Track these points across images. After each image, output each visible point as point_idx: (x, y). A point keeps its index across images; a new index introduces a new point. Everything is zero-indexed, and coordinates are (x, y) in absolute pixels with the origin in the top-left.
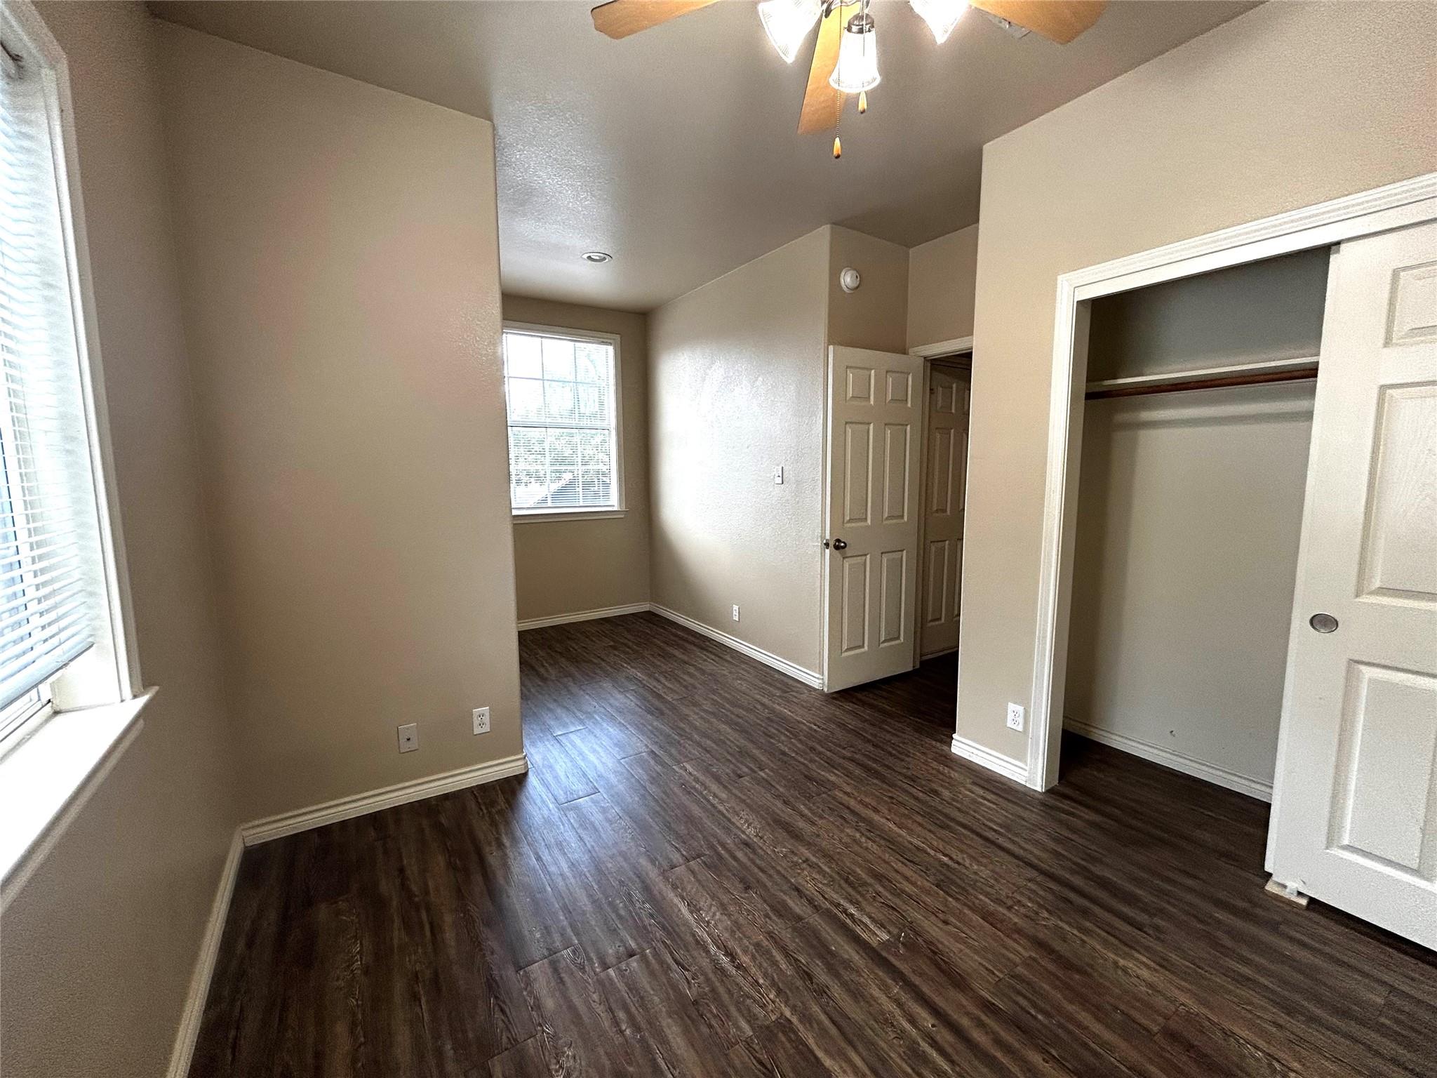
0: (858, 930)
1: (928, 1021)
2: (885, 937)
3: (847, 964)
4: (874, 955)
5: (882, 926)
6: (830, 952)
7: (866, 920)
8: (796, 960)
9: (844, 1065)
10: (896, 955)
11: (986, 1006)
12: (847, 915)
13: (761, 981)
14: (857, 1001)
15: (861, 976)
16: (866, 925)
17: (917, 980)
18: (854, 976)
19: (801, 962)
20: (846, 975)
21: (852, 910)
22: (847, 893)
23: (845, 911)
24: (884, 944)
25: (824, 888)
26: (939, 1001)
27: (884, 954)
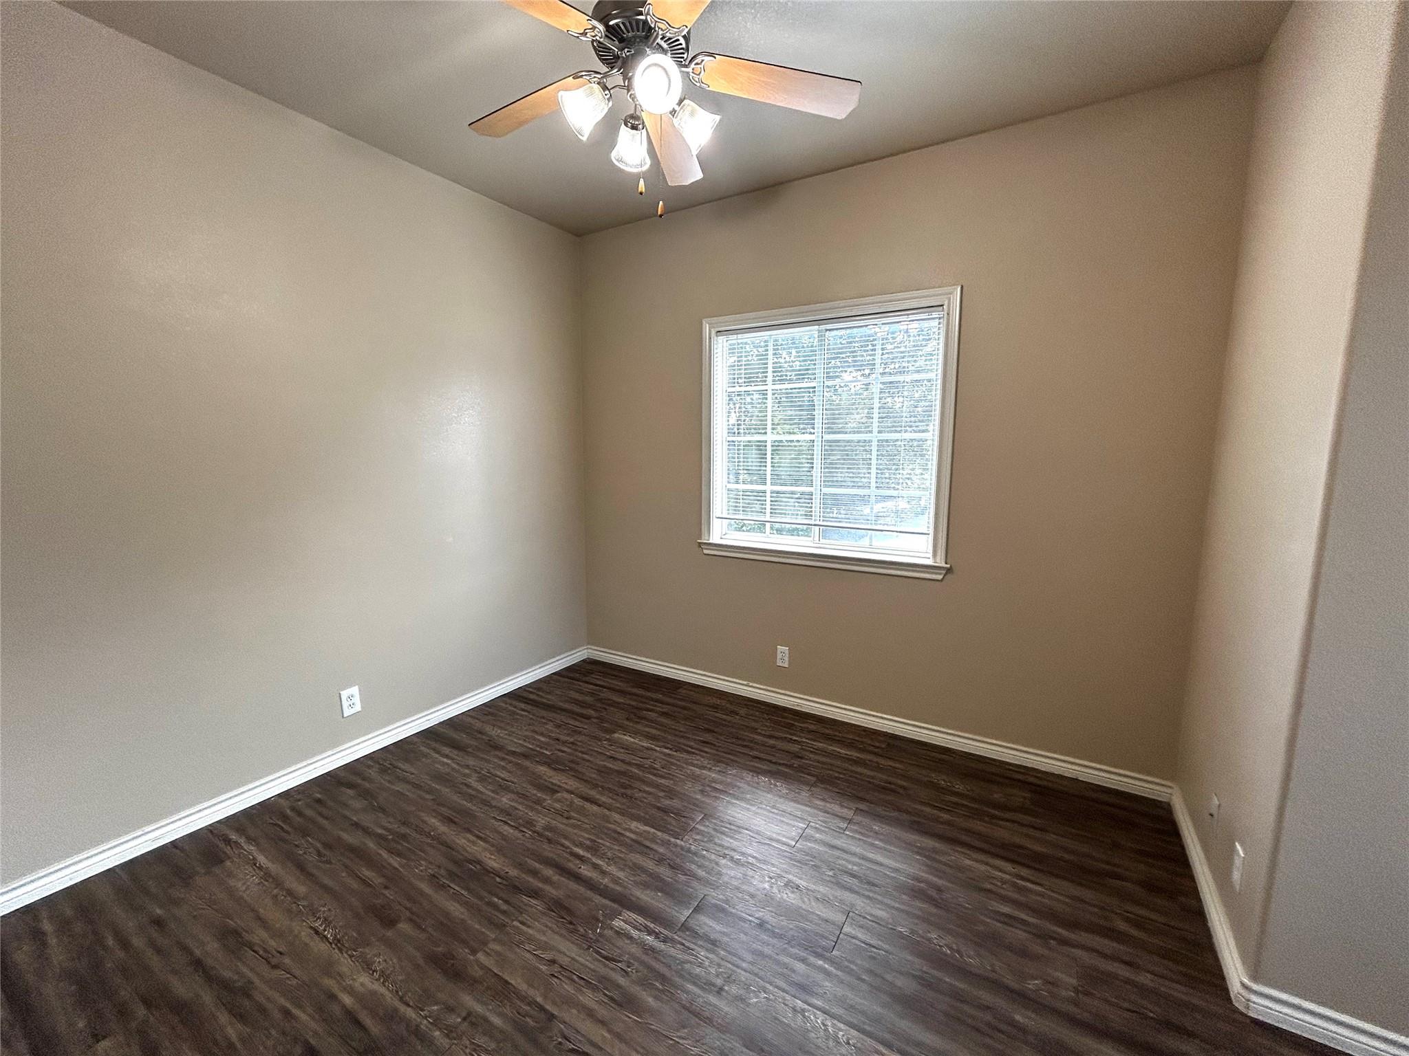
0: (640, 919)
1: (585, 871)
2: (617, 923)
3: (646, 886)
4: (624, 902)
5: (619, 933)
6: (661, 891)
7: (635, 933)
8: (686, 875)
9: (638, 830)
10: (604, 907)
11: (536, 893)
12: (654, 932)
13: (705, 852)
14: (635, 864)
15: (634, 881)
16: (635, 928)
17: (589, 894)
18: (637, 878)
19: (682, 875)
20: (644, 877)
21: (650, 939)
22: (659, 960)
23: (657, 935)
24: (614, 915)
25: (686, 957)
26: (573, 885)
27: (616, 906)
